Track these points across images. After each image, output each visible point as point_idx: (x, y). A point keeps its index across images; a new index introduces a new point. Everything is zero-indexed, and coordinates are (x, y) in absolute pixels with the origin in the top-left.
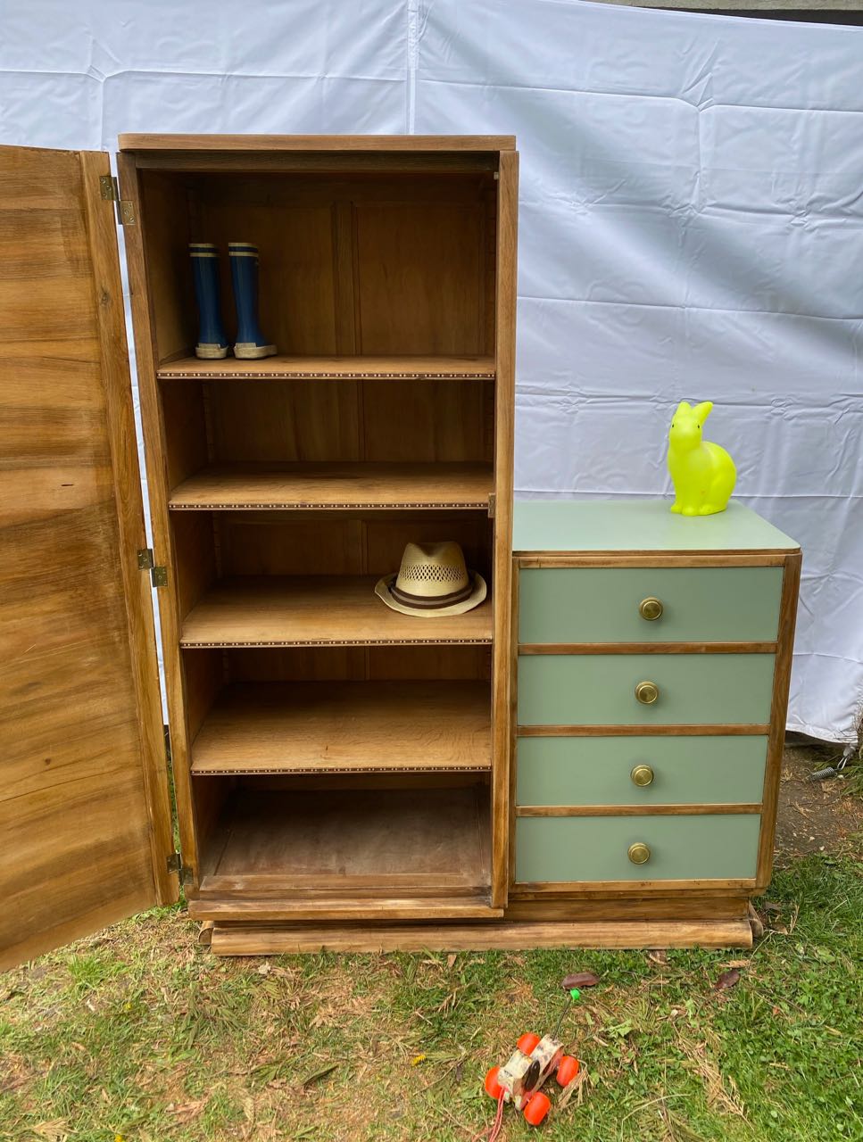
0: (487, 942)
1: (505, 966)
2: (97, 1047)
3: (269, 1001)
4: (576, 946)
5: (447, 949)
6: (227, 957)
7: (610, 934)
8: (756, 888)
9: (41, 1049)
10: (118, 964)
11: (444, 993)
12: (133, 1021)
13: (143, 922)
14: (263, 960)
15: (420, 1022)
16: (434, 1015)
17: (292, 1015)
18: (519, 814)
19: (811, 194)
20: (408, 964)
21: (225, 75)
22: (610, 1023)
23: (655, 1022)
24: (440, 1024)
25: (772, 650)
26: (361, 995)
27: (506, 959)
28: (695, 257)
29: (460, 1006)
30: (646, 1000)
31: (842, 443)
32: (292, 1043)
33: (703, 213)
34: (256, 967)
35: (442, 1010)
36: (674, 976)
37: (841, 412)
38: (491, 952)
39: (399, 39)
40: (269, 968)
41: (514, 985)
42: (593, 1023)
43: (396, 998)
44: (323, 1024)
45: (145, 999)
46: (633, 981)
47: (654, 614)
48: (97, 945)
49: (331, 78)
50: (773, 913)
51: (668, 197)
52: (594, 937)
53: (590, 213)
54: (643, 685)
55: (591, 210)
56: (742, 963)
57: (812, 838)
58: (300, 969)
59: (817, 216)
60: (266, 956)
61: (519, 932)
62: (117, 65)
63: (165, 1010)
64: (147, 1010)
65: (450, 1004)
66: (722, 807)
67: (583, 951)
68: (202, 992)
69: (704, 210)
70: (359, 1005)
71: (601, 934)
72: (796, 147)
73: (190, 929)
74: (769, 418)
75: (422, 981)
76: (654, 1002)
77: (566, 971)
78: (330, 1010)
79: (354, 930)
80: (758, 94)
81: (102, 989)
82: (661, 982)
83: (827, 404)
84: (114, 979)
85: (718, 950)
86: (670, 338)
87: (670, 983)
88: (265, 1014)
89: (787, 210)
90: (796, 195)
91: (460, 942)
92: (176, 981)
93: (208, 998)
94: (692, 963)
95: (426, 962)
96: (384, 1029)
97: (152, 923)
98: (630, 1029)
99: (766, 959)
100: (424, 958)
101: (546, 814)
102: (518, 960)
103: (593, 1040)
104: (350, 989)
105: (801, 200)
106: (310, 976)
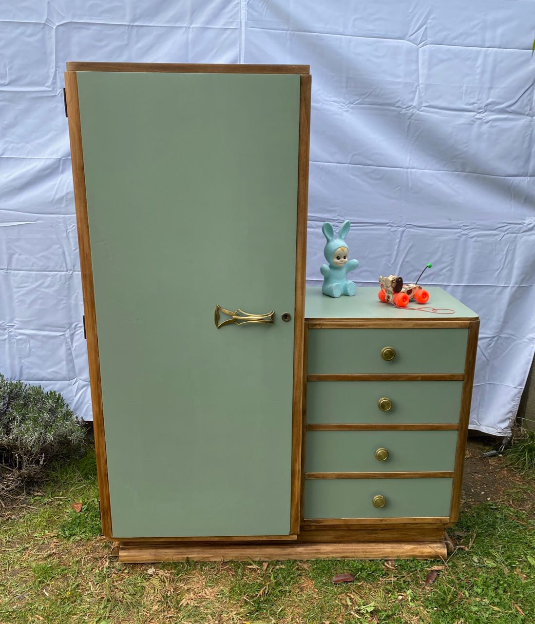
0: (286, 555)
1: (298, 569)
2: (51, 618)
3: (155, 590)
4: (339, 558)
5: (262, 559)
6: (128, 564)
7: (361, 550)
8: (450, 523)
9: (16, 619)
10: (62, 567)
11: (261, 585)
12: (72, 603)
13: (77, 542)
14: (150, 566)
15: (246, 603)
16: (255, 599)
17: (169, 599)
18: (306, 477)
19: (487, 100)
20: (239, 568)
21: (129, 26)
22: (361, 604)
23: (389, 603)
24: (259, 604)
25: (461, 378)
26: (210, 586)
27: (298, 565)
28: (415, 138)
29: (271, 593)
30: (383, 590)
31: (505, 252)
32: (169, 616)
33: (421, 111)
34: (147, 570)
35: (260, 596)
36: (400, 576)
37: (503, 234)
38: (289, 561)
39: (234, 3)
40: (154, 570)
41: (303, 581)
42: (351, 604)
43: (232, 589)
44: (188, 604)
45: (79, 589)
46: (375, 579)
47: (391, 357)
48: (50, 556)
49: (193, 27)
50: (459, 538)
51: (399, 101)
52: (352, 552)
53: (351, 111)
54: (383, 400)
55: (352, 108)
56: (440, 568)
57: (483, 493)
58: (173, 571)
59: (492, 113)
60: (152, 563)
61: (307, 549)
62: (64, 18)
63: (91, 595)
64: (80, 596)
65: (265, 592)
66: (429, 474)
67: (344, 560)
68: (114, 584)
69: (421, 109)
70: (209, 593)
71: (356, 550)
72: (479, 71)
73: (105, 547)
74: (460, 237)
75: (247, 579)
76: (388, 591)
77: (335, 572)
78: (192, 595)
79: (206, 548)
80: (454, 38)
81: (53, 582)
82: (392, 579)
83: (495, 228)
84: (60, 577)
85: (426, 560)
86: (399, 188)
87: (397, 580)
88: (152, 598)
89: (473, 110)
90: (478, 100)
91: (270, 555)
92: (98, 578)
93: (117, 589)
94: (411, 568)
95: (250, 567)
96: (225, 607)
97: (82, 543)
98: (374, 608)
99: (455, 566)
100: (248, 565)
101: (323, 477)
102: (305, 566)
103: (351, 614)
104: (204, 583)
105: (481, 103)
106: (179, 576)
